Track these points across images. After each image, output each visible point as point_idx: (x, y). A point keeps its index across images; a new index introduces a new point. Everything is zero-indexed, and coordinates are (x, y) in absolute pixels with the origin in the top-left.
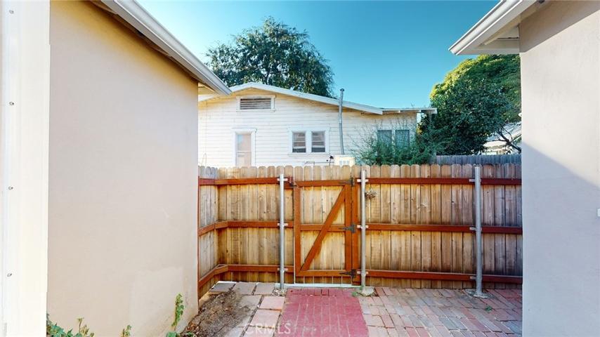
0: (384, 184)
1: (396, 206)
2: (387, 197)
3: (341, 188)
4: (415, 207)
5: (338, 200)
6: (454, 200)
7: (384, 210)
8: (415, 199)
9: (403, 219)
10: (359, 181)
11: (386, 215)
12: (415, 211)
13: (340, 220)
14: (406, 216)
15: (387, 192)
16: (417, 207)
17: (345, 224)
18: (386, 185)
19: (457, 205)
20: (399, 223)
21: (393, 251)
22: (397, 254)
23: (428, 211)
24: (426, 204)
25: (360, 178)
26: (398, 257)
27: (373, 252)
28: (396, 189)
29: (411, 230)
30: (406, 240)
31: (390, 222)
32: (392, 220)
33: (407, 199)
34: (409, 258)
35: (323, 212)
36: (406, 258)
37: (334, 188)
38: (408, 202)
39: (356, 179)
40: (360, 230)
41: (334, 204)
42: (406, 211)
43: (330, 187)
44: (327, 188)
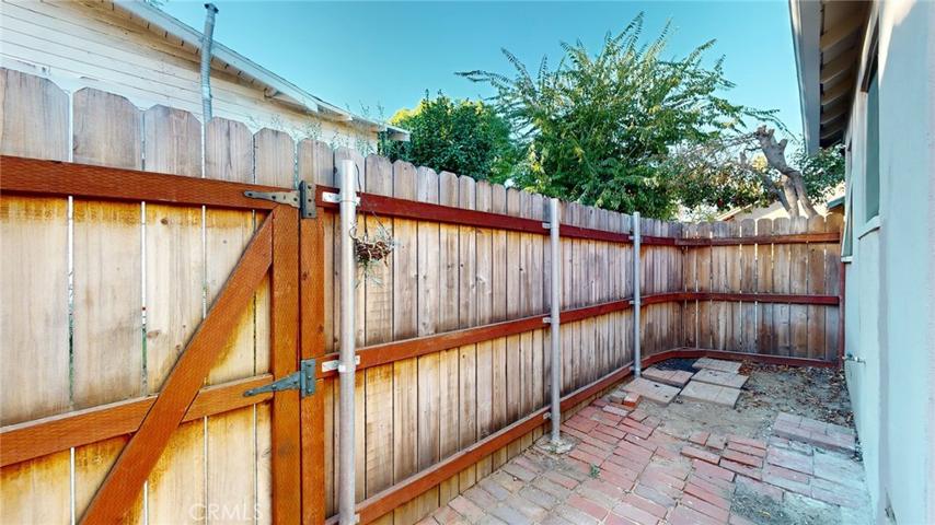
0: (404, 218)
1: (430, 285)
2: (408, 260)
3: (250, 220)
4: (466, 285)
5: (236, 274)
6: (523, 266)
7: (402, 300)
8: (467, 263)
9: (443, 318)
10: (328, 197)
11: (406, 314)
12: (467, 296)
13: (247, 354)
14: (450, 310)
15: (409, 245)
16: (471, 283)
17: (271, 371)
18: (407, 223)
19: (526, 276)
20: (436, 332)
21: (422, 415)
22: (433, 419)
23: (488, 292)
24: (484, 277)
25: (337, 191)
26: (433, 425)
27: (371, 438)
28: (430, 236)
29: (458, 345)
30: (449, 375)
31: (414, 334)
32: (421, 327)
33: (452, 265)
34: (455, 418)
35: (147, 335)
36: (450, 420)
37: (218, 217)
38: (455, 269)
39: (320, 189)
40: (335, 374)
41: (214, 289)
42: (449, 297)
43: (190, 215)
44: (175, 215)
